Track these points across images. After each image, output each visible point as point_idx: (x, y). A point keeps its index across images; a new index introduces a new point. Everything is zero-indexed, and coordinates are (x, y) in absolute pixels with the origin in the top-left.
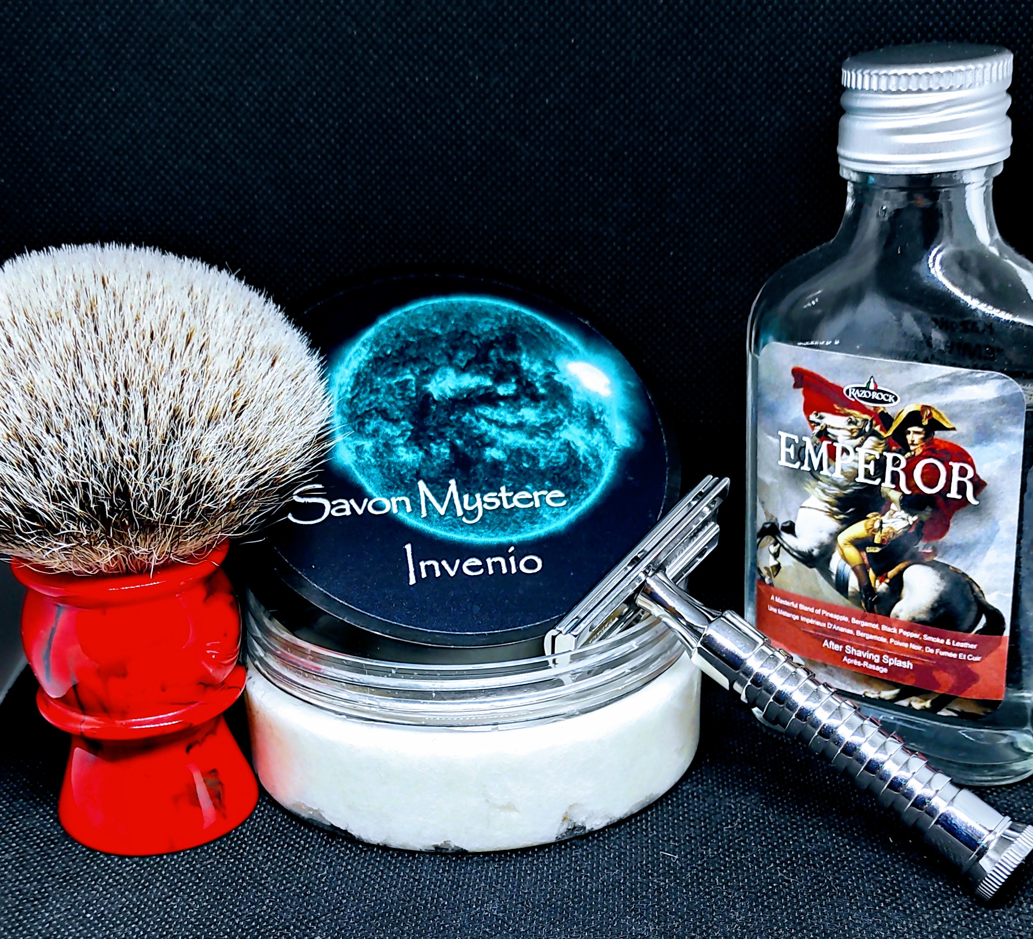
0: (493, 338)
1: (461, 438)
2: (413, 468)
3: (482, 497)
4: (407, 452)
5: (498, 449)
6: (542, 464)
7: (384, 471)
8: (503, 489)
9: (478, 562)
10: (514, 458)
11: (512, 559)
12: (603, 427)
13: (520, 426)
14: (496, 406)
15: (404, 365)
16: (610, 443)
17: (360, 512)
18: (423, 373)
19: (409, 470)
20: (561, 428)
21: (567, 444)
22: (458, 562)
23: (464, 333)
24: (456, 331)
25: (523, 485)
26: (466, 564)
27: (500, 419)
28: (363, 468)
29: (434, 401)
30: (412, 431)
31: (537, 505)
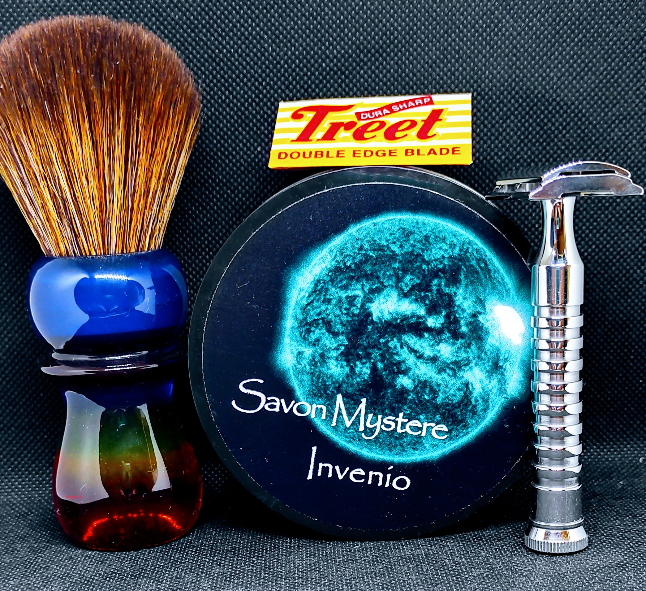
0: (440, 266)
1: (382, 362)
2: (337, 381)
3: (382, 419)
4: (336, 366)
5: (409, 378)
6: (439, 400)
7: (314, 379)
8: (401, 415)
9: (363, 473)
10: (419, 389)
11: (389, 476)
12: (502, 374)
13: (434, 359)
14: (421, 336)
15: (358, 280)
16: (502, 390)
17: (286, 411)
18: (372, 291)
19: (333, 383)
20: (467, 368)
21: (467, 385)
22: (348, 469)
23: (418, 255)
24: (412, 252)
25: (418, 414)
26: (354, 472)
27: (420, 350)
28: (299, 373)
29: (372, 322)
30: (346, 347)
31: (424, 434)
